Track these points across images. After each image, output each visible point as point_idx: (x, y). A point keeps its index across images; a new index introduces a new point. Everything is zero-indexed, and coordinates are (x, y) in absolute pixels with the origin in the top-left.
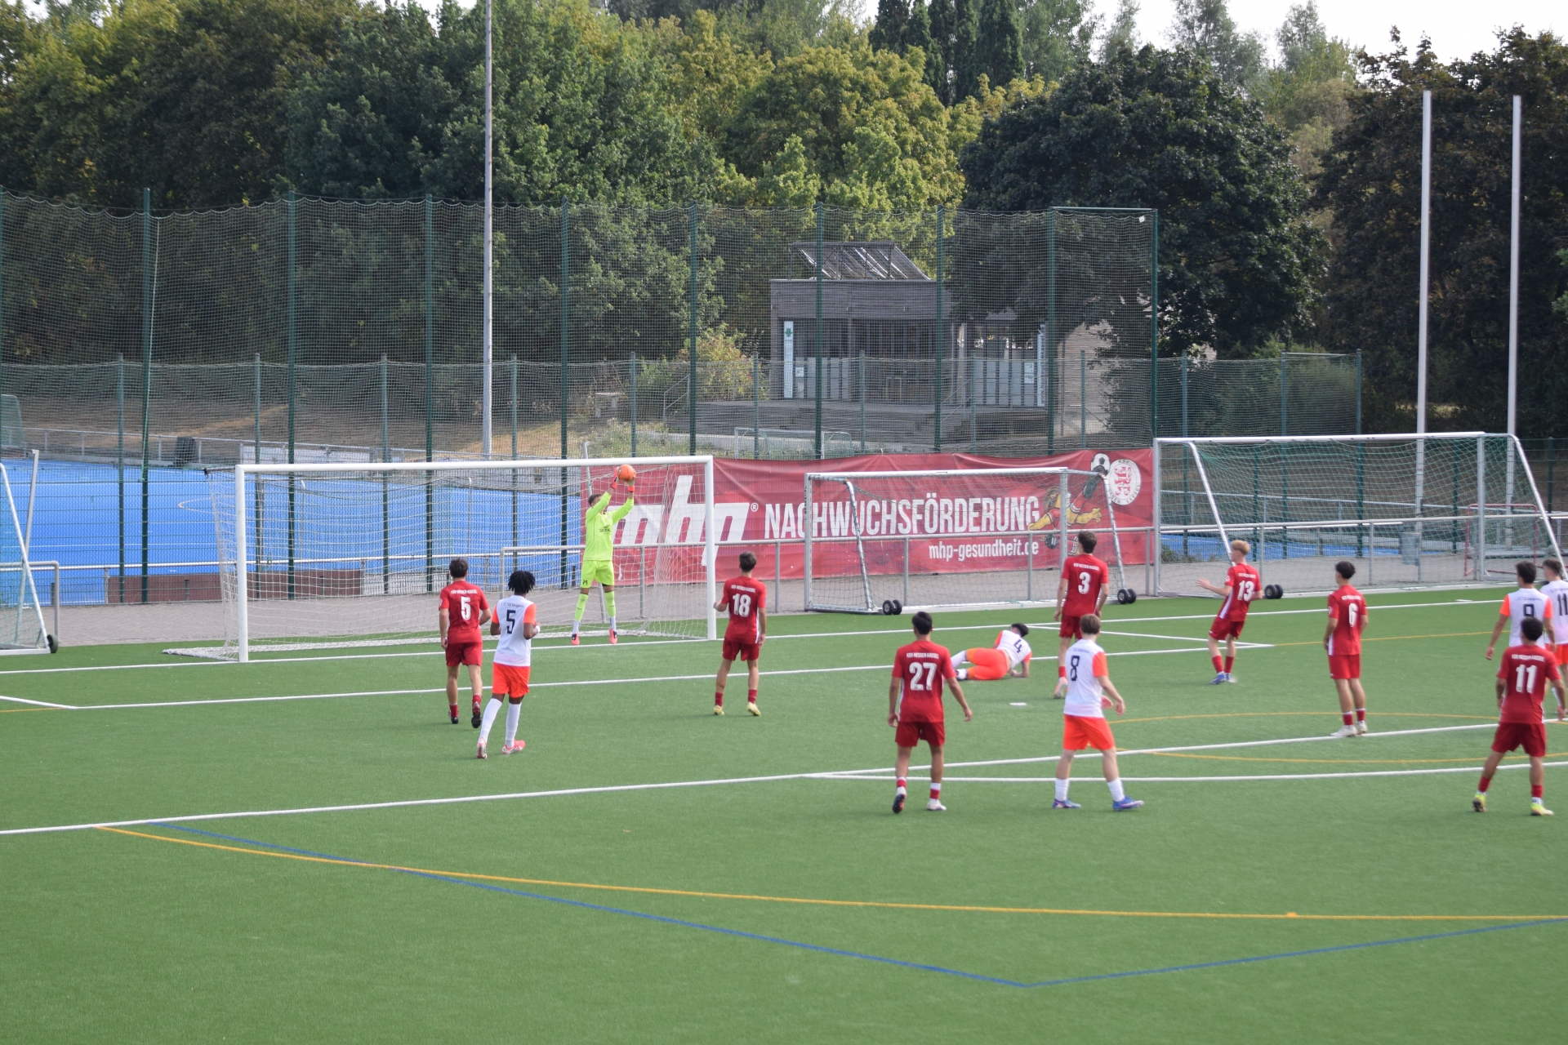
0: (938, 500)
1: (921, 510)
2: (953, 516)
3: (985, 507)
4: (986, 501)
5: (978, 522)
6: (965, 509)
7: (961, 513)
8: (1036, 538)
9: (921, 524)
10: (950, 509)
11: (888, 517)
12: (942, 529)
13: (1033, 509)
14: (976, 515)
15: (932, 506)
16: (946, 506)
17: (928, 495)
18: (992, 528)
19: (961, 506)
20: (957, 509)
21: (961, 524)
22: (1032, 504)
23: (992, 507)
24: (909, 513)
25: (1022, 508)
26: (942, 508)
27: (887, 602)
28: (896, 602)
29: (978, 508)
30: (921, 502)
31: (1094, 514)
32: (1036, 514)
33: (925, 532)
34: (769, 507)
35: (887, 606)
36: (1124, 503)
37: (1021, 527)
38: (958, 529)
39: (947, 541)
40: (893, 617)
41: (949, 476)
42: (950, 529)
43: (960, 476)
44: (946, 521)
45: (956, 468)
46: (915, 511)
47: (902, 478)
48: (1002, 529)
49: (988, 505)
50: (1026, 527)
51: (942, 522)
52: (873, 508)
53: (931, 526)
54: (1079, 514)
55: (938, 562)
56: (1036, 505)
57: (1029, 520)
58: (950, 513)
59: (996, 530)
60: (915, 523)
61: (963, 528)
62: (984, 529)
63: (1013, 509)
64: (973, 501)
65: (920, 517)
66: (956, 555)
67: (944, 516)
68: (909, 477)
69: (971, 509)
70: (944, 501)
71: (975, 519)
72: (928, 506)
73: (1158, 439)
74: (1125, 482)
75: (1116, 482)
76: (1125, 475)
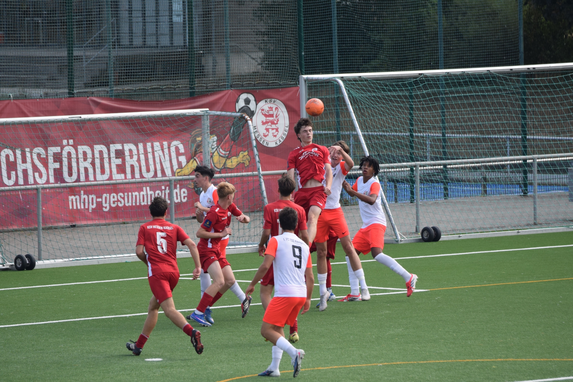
0: (75, 146)
1: (58, 158)
2: (93, 164)
3: (127, 153)
4: (128, 147)
5: (121, 169)
6: (106, 155)
7: (102, 159)
8: (182, 183)
9: (58, 174)
10: (89, 155)
11: (24, 166)
12: (83, 178)
13: (178, 154)
14: (119, 161)
15: (69, 154)
16: (85, 154)
17: (65, 142)
18: (137, 175)
19: (101, 152)
20: (97, 155)
21: (103, 172)
22: (177, 149)
23: (135, 152)
24: (45, 162)
25: (166, 151)
26: (81, 156)
27: (19, 257)
28: (28, 256)
29: (120, 154)
30: (57, 149)
31: (243, 156)
32: (183, 159)
33: (63, 181)
35: (19, 261)
36: (272, 145)
37: (168, 172)
38: (99, 177)
39: (90, 190)
40: (26, 272)
41: (84, 121)
42: (91, 177)
43: (96, 121)
44: (86, 169)
45: (92, 112)
46: (51, 159)
47: (33, 124)
48: (149, 176)
49: (131, 151)
50: (173, 174)
51: (82, 171)
52: (7, 156)
53: (70, 174)
54: (227, 158)
55: (81, 214)
56: (182, 150)
57: (176, 167)
58: (90, 160)
59: (142, 176)
60: (51, 172)
61: (106, 176)
62: (129, 176)
63: (156, 154)
64: (114, 147)
65: (57, 165)
66: (100, 205)
67: (83, 164)
68: (40, 122)
69: (113, 155)
70: (82, 149)
71: (118, 166)
72: (65, 154)
73: (305, 76)
74: (273, 123)
75: (264, 123)
76: (272, 116)
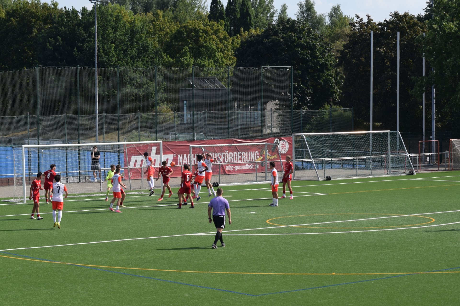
0: (229, 153)
1: (224, 156)
2: (233, 157)
3: (243, 155)
4: (243, 153)
6: (237, 155)
7: (235, 156)
8: (258, 163)
9: (224, 160)
10: (232, 155)
12: (230, 161)
14: (240, 157)
16: (231, 155)
17: (226, 151)
18: (245, 161)
19: (235, 154)
20: (234, 155)
21: (235, 160)
23: (245, 155)
24: (220, 157)
25: (254, 155)
26: (230, 155)
28: (217, 183)
29: (241, 155)
30: (224, 153)
31: (275, 156)
33: (225, 162)
34: (179, 156)
36: (283, 153)
39: (232, 165)
41: (232, 146)
42: (232, 161)
43: (235, 146)
44: (231, 159)
45: (234, 143)
46: (222, 156)
47: (218, 146)
48: (248, 161)
51: (230, 159)
53: (227, 160)
54: (271, 156)
55: (229, 171)
57: (256, 158)
58: (232, 156)
60: (222, 159)
62: (243, 161)
63: (251, 155)
64: (239, 153)
65: (223, 158)
66: (234, 169)
68: (220, 146)
69: (239, 155)
70: (230, 153)
71: (240, 158)
72: (226, 154)
73: (294, 134)
74: (284, 147)
75: (281, 147)
76: (284, 145)
